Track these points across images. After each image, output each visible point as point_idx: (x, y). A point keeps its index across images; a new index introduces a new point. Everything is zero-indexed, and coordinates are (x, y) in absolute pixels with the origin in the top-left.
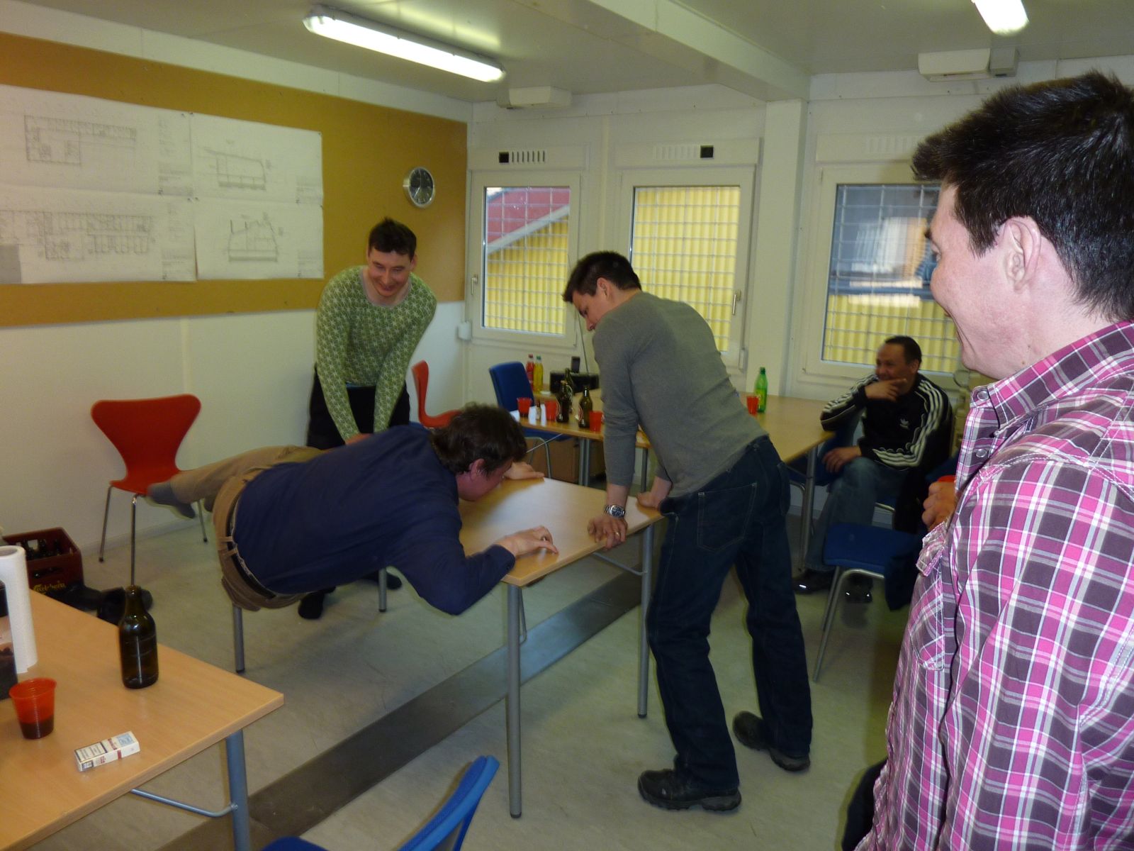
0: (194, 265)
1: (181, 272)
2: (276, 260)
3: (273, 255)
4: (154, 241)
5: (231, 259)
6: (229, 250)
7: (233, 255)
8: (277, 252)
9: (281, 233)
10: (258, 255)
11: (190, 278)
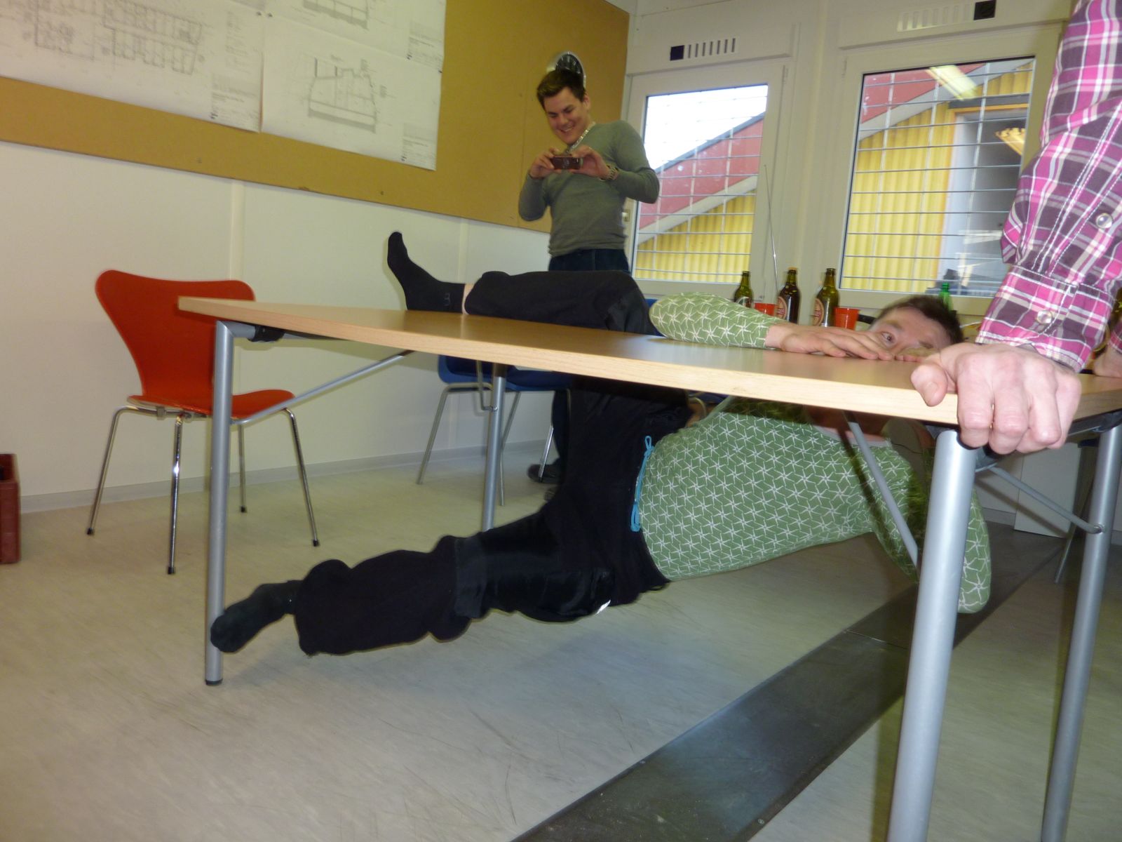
0: (257, 109)
1: (238, 114)
2: (372, 128)
3: (370, 121)
4: (202, 59)
5: (312, 113)
6: (309, 100)
7: (314, 107)
8: (375, 118)
9: (383, 94)
10: (350, 116)
11: (249, 125)
